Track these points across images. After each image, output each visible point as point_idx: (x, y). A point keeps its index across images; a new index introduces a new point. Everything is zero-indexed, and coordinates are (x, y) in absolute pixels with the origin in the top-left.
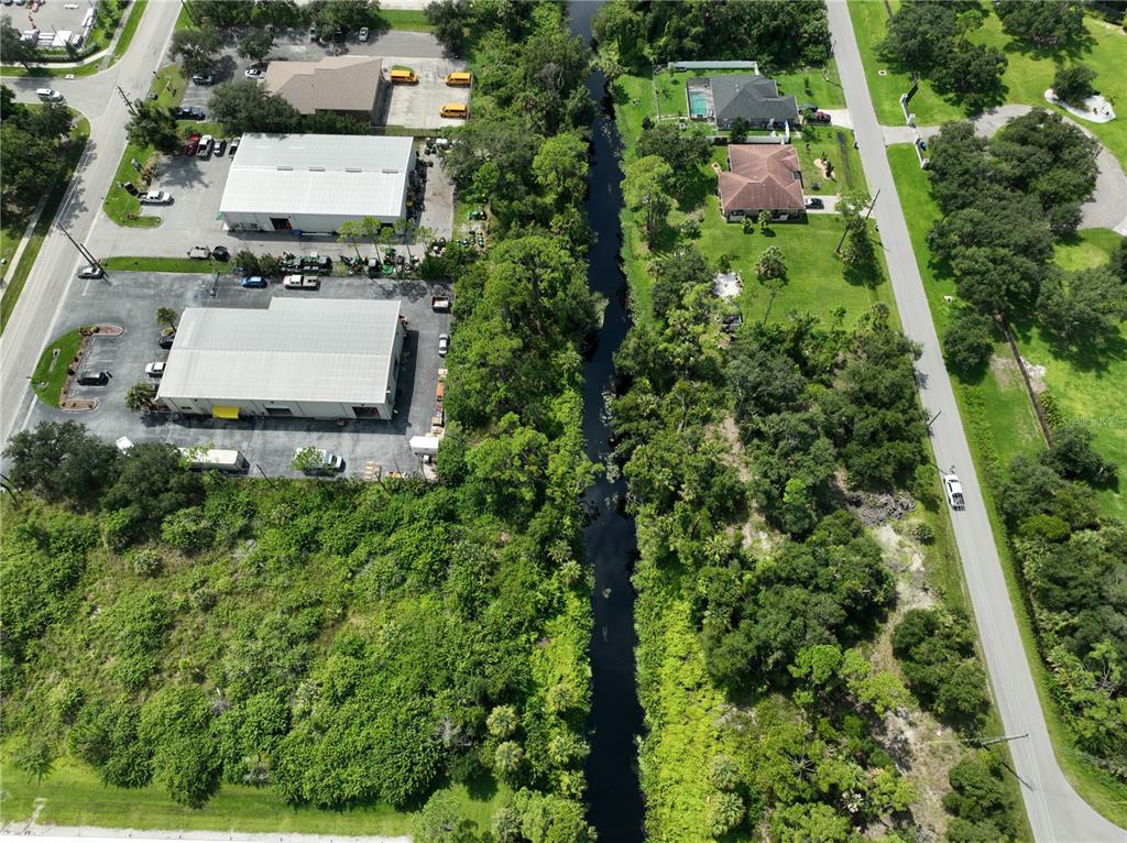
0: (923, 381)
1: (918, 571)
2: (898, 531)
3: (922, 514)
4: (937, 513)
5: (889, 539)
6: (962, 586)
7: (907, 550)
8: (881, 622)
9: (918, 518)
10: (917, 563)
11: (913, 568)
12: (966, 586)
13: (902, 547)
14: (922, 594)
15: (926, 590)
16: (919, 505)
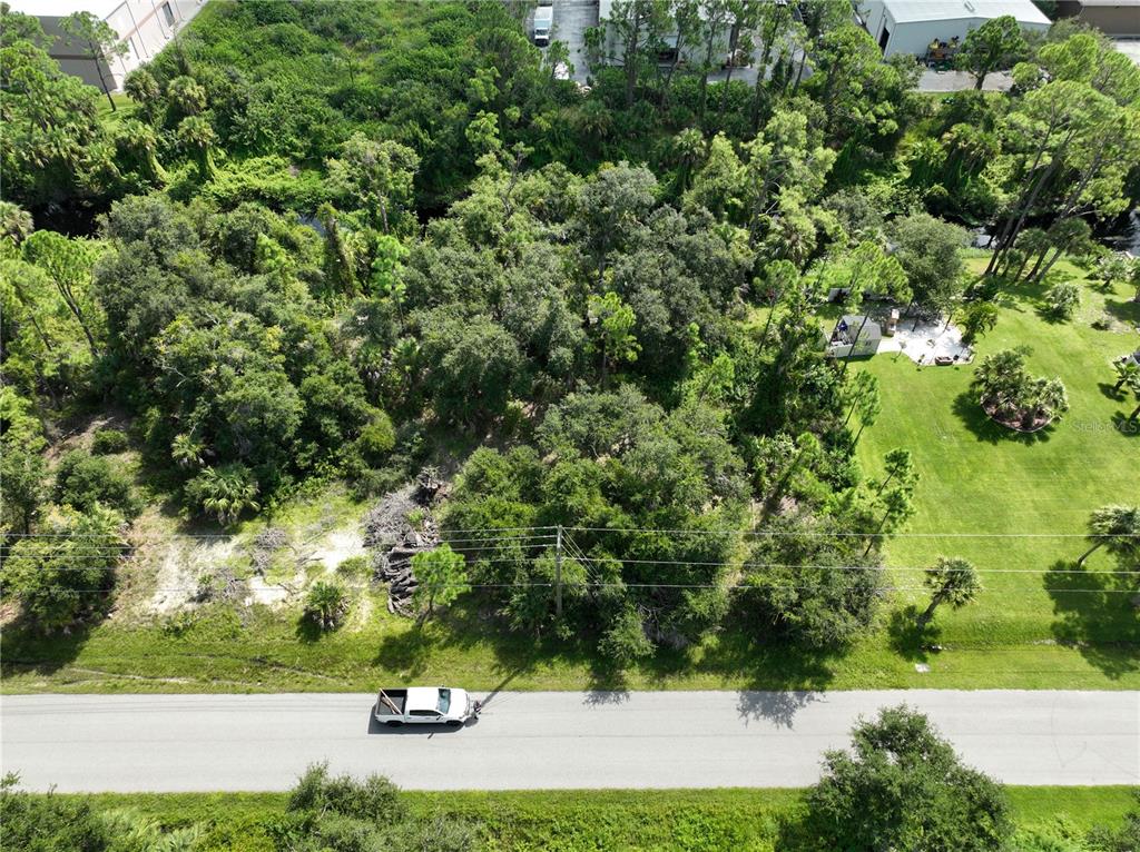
0: (768, 710)
1: (245, 593)
2: (346, 570)
3: (382, 630)
4: (375, 663)
5: (332, 548)
6: (181, 681)
7: (301, 578)
8: (166, 503)
9: (367, 617)
10: (265, 593)
11: (255, 583)
12: (178, 690)
13: (308, 570)
14: (194, 589)
15: (203, 597)
16: (401, 626)
